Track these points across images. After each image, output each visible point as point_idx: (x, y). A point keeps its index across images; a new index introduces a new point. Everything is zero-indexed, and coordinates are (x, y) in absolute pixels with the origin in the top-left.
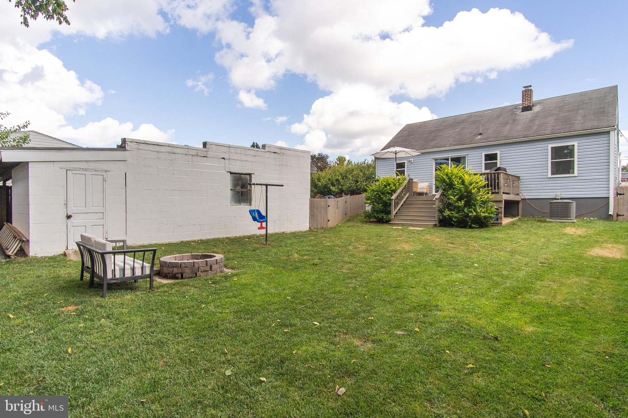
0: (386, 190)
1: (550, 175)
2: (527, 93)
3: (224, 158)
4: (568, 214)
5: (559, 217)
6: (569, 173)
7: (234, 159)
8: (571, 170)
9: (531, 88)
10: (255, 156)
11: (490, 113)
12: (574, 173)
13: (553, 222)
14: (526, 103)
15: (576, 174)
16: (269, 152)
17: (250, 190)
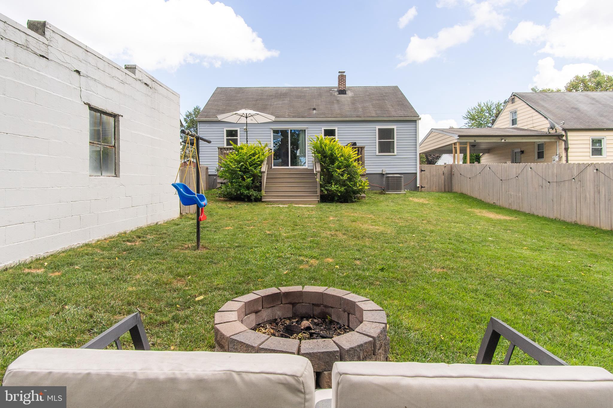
0: (254, 159)
1: (377, 153)
2: (342, 78)
3: (78, 72)
4: (400, 187)
5: (394, 190)
6: (390, 152)
7: (95, 80)
8: (391, 150)
9: (344, 74)
10: (123, 82)
11: (308, 90)
12: (394, 153)
13: (391, 194)
14: (342, 87)
15: (395, 153)
16: (140, 80)
17: (114, 146)
